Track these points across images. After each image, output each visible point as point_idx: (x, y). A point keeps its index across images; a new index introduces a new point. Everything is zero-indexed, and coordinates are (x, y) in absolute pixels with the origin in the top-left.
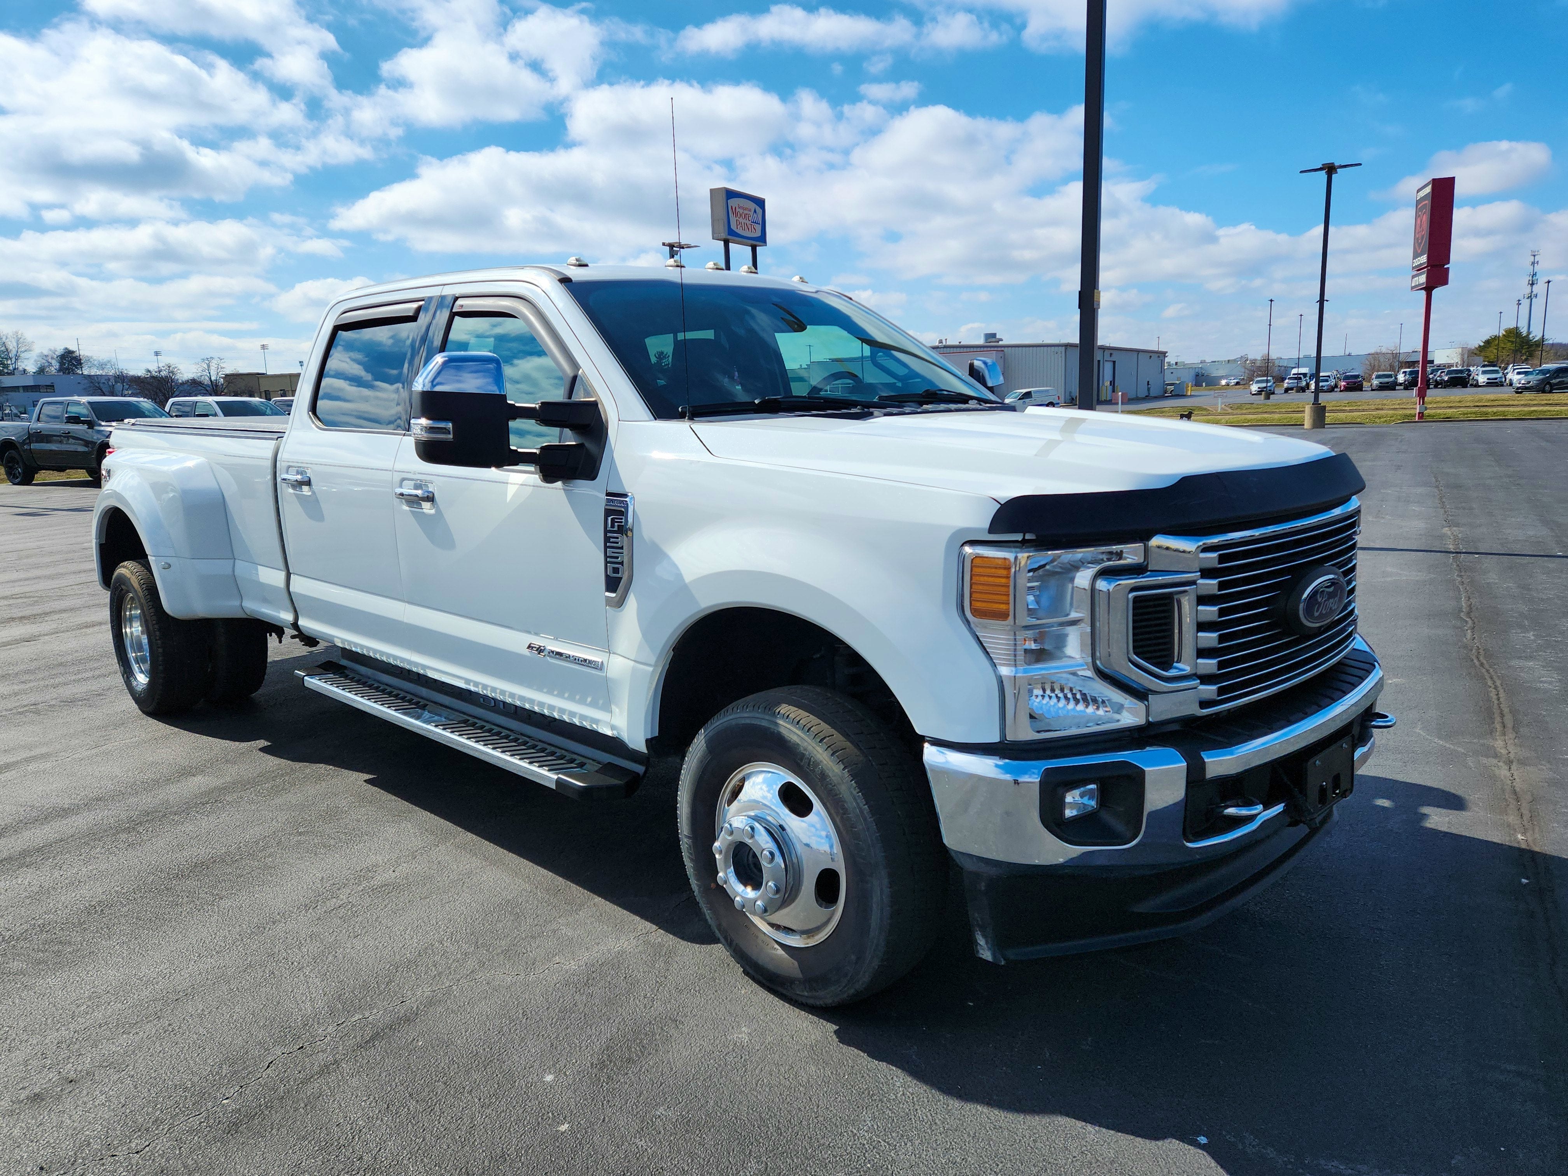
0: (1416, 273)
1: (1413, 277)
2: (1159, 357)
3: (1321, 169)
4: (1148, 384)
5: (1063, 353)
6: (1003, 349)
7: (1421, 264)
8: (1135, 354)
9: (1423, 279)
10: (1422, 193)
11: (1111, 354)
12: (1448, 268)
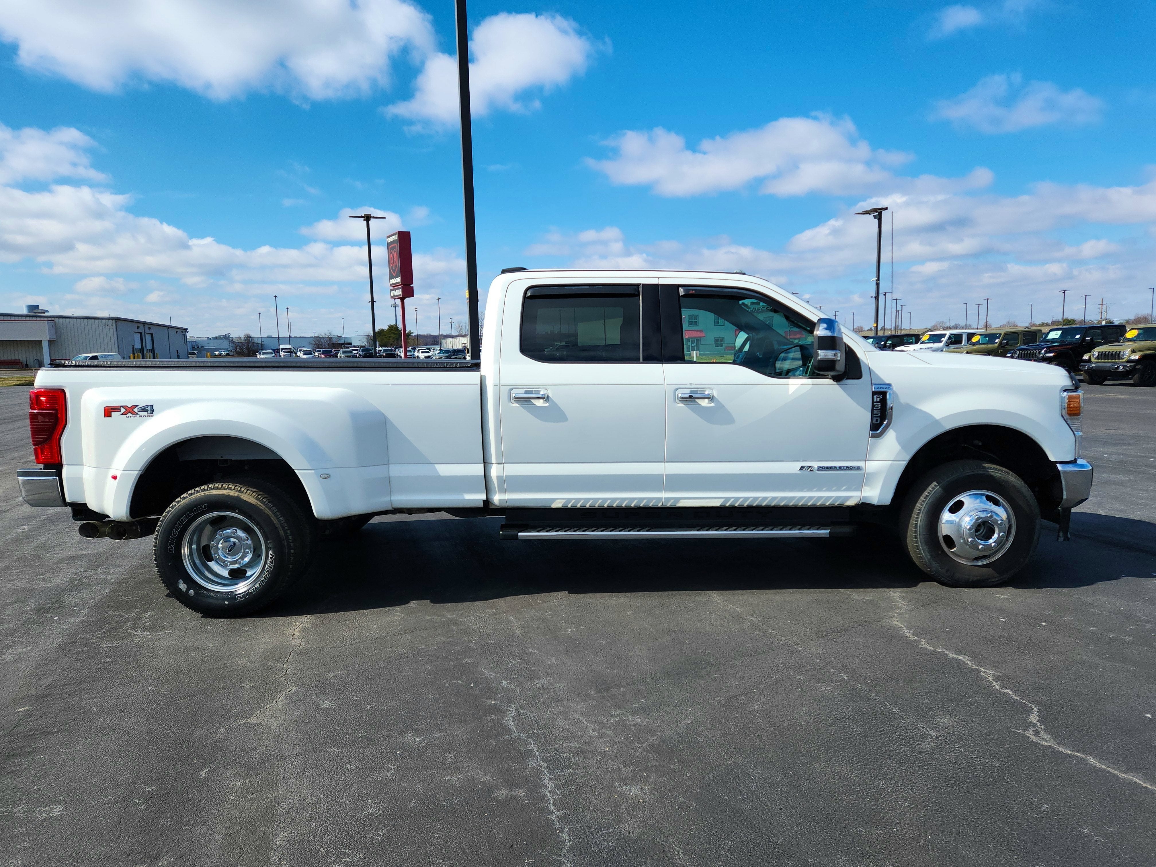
0: (392, 288)
1: (391, 290)
2: (182, 332)
3: (362, 217)
4: (178, 353)
5: (114, 325)
6: (53, 319)
7: (397, 283)
8: (166, 329)
9: (399, 292)
10: (391, 239)
11: (149, 328)
12: (413, 287)
